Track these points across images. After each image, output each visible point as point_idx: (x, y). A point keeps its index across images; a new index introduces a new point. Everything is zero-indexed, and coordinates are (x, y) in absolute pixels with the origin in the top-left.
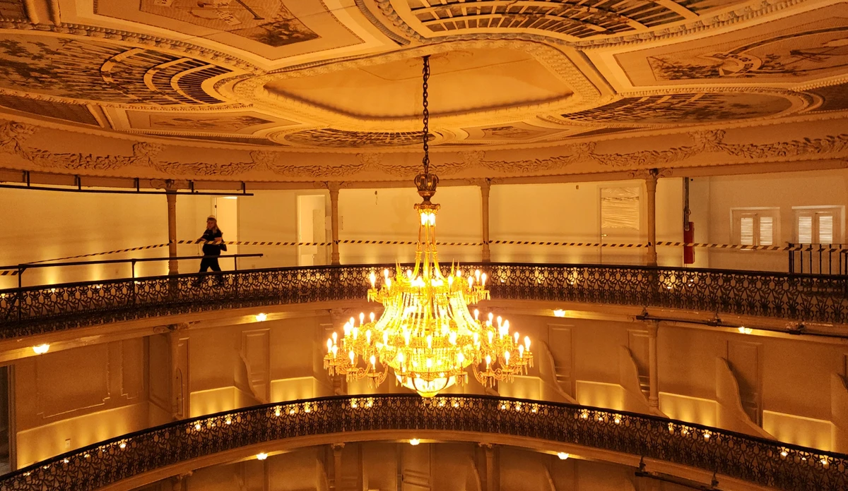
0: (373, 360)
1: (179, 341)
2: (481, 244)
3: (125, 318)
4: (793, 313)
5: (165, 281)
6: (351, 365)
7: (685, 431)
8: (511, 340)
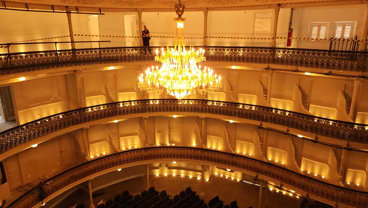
0: (157, 85)
1: (79, 77)
2: (203, 38)
3: (55, 67)
4: (328, 66)
5: (70, 52)
6: (149, 87)
7: (279, 112)
8: (213, 77)
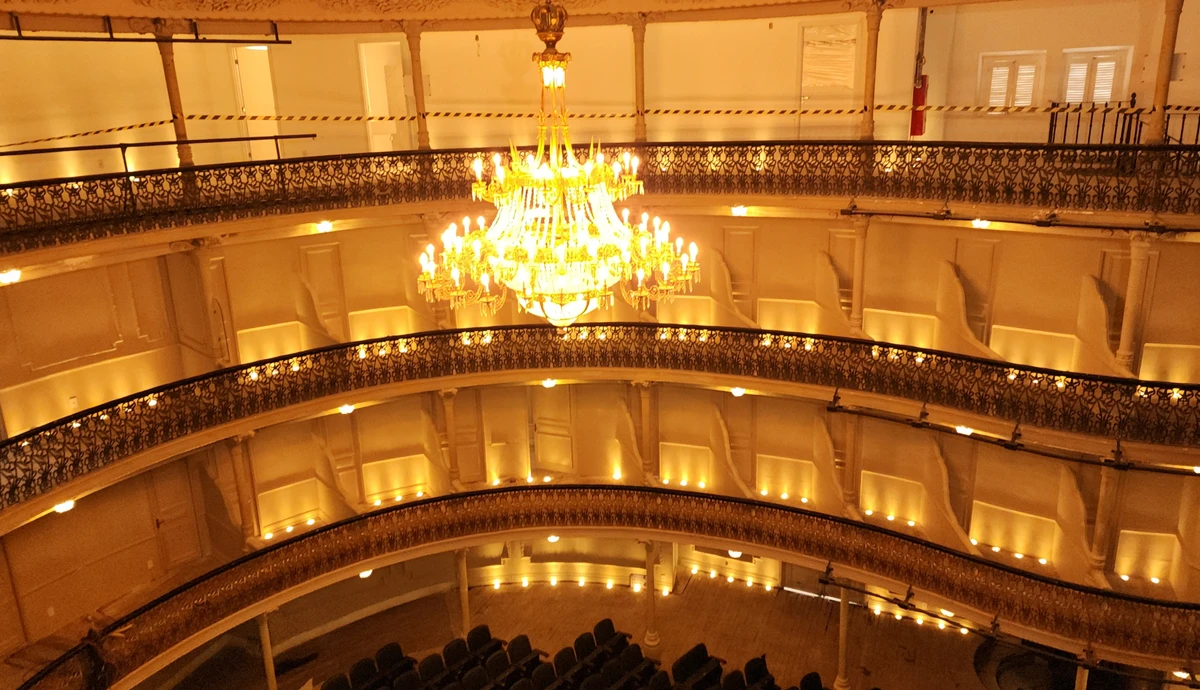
0: (485, 280)
1: (210, 263)
2: (633, 116)
3: (124, 230)
4: (1045, 197)
5: (175, 176)
6: (456, 288)
7: (893, 355)
8: (671, 249)
